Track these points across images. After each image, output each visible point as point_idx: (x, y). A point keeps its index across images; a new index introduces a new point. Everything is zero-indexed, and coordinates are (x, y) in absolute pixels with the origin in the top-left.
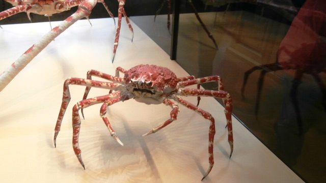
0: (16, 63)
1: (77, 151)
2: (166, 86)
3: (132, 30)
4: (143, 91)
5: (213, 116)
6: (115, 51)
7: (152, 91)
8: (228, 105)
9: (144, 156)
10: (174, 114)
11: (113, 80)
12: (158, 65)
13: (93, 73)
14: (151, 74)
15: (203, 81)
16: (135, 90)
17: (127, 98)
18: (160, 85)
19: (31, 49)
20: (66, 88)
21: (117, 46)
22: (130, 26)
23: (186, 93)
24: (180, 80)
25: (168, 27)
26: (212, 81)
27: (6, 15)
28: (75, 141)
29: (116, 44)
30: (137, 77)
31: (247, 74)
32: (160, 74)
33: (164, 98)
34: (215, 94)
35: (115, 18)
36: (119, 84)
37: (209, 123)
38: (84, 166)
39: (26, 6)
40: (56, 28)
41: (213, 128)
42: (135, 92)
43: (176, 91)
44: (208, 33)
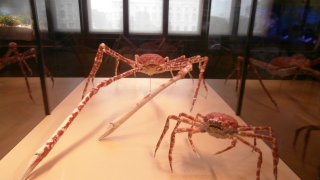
0: (139, 104)
1: (170, 159)
2: (230, 127)
3: (207, 90)
4: (215, 127)
5: (261, 150)
6: (193, 104)
7: (221, 128)
8: (274, 146)
9: (211, 173)
10: (234, 144)
11: (195, 120)
12: (226, 114)
13: (183, 115)
14: (221, 118)
15: (257, 129)
16: (211, 126)
17: (204, 131)
18: (227, 125)
19: (148, 96)
20: (168, 121)
21: (195, 100)
22: (206, 87)
23: (244, 135)
24: (240, 127)
25: (236, 90)
26: (265, 130)
27: (130, 73)
28: (170, 152)
29: (195, 99)
30: (213, 118)
31: (298, 131)
32: (227, 119)
33: (228, 134)
34: (264, 138)
35: (194, 80)
36: (199, 123)
37: (258, 154)
38: (172, 170)
39: (140, 68)
40: (163, 85)
41: (261, 158)
42: (211, 128)
43: (237, 132)
44: (271, 98)
